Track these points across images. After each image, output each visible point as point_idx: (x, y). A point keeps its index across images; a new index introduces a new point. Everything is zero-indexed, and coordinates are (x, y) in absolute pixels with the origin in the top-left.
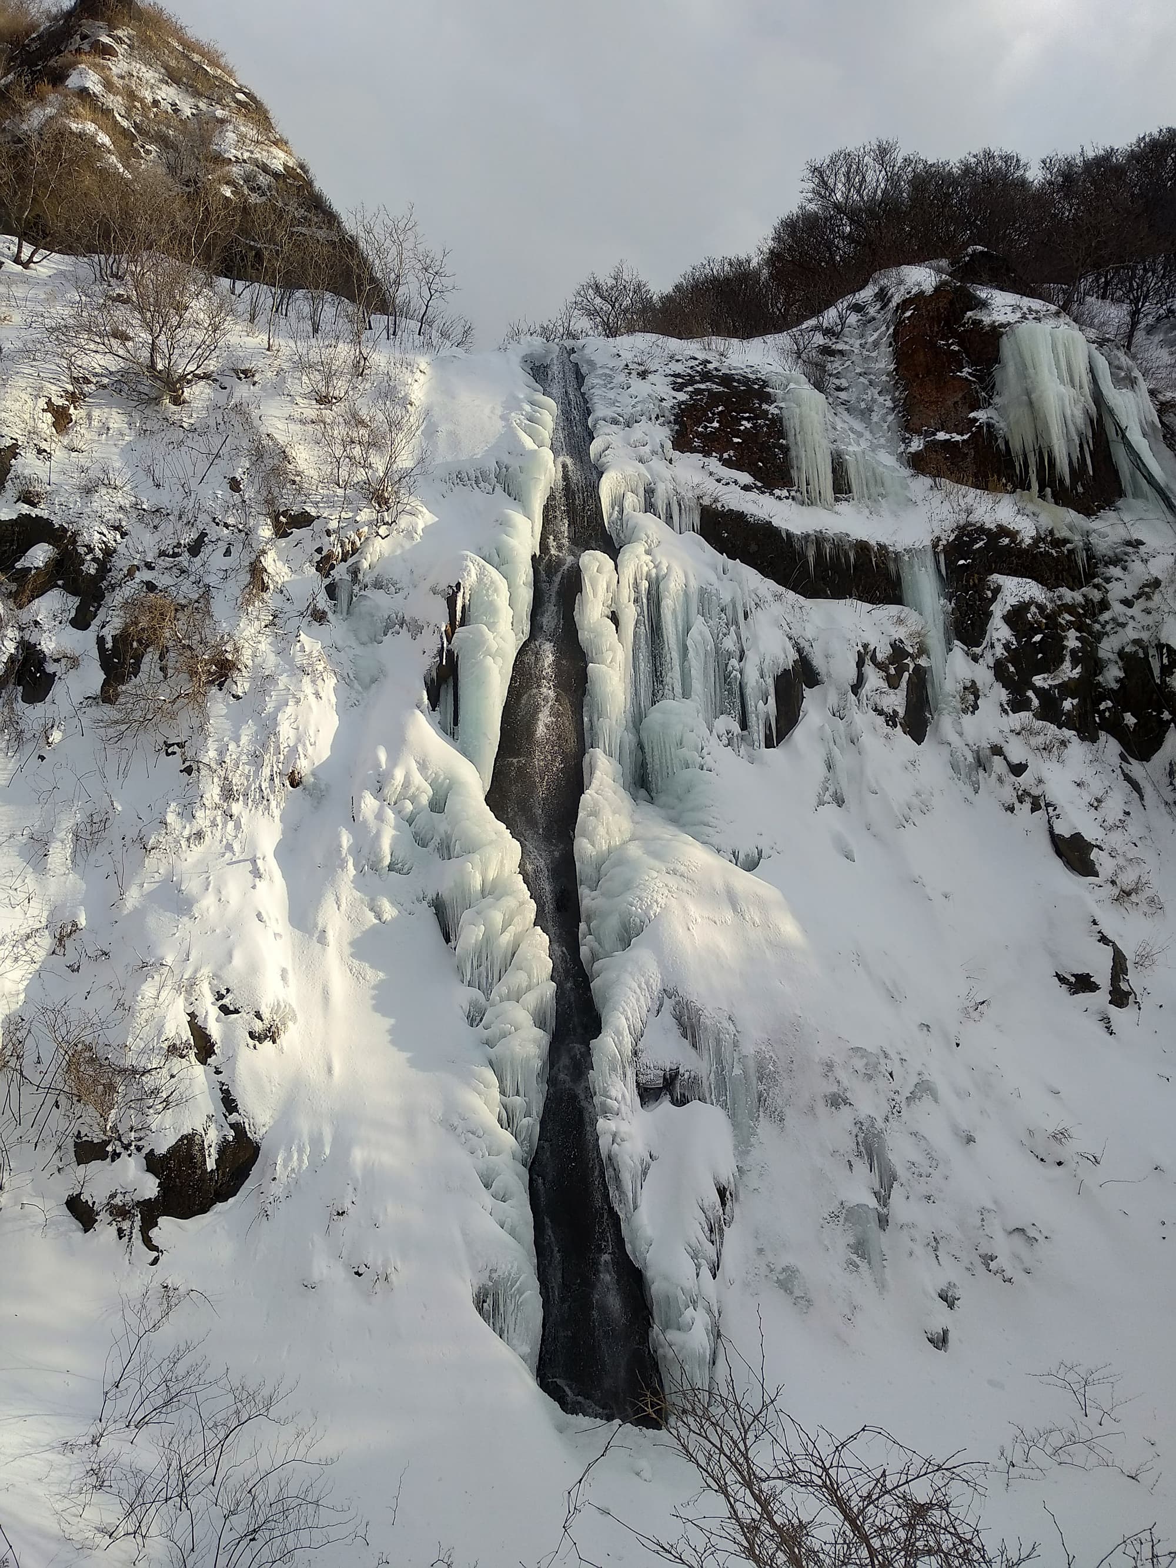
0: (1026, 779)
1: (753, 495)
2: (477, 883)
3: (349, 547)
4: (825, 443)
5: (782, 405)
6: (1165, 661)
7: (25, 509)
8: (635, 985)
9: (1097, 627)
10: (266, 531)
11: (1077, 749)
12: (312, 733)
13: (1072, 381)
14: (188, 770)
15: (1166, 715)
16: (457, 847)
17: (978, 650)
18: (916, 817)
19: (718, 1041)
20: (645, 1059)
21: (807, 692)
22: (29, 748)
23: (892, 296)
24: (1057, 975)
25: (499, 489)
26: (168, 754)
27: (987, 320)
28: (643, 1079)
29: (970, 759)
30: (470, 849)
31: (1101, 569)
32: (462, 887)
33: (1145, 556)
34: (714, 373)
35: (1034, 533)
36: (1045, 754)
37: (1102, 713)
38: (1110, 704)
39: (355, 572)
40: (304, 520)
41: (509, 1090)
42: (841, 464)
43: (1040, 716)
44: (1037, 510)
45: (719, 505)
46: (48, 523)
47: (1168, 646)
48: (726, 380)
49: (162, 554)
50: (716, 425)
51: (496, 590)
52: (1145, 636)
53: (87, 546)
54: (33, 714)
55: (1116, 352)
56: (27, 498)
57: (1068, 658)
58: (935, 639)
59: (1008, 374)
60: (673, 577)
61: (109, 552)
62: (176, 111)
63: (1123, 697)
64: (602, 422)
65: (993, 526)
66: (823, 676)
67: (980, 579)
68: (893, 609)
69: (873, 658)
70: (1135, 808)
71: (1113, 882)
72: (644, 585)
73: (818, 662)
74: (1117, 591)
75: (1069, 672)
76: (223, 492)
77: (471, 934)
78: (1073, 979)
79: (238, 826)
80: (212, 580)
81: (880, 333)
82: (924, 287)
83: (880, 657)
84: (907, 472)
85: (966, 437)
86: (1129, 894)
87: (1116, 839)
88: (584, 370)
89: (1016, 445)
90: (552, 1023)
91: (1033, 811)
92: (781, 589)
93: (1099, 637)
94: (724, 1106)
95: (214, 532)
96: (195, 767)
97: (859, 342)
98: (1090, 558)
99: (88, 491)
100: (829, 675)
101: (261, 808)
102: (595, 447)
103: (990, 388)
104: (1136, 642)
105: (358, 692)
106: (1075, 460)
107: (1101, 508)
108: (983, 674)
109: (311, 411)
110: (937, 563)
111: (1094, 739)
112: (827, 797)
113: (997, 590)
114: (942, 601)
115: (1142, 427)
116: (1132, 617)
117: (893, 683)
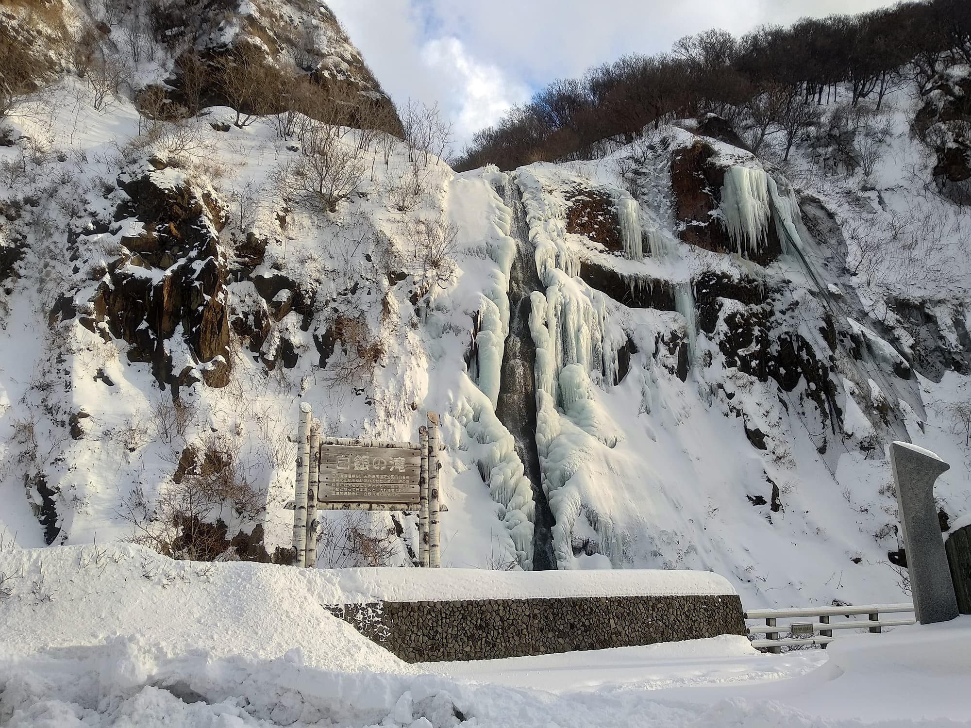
0: (734, 401)
1: (604, 255)
2: (498, 456)
3: (424, 290)
4: (639, 228)
5: (618, 207)
6: (800, 344)
7: (276, 272)
8: (570, 503)
9: (768, 324)
10: (386, 282)
11: (758, 385)
12: (418, 384)
13: (759, 196)
14: (369, 403)
15: (799, 370)
16: (488, 439)
17: (712, 335)
18: (683, 420)
19: (606, 528)
20: (575, 535)
21: (631, 356)
22: (294, 390)
23: (670, 144)
24: (748, 496)
25: (488, 257)
26: (357, 395)
27: (718, 163)
28: (574, 544)
29: (708, 390)
30: (494, 440)
31: (771, 294)
32: (491, 457)
33: (792, 289)
34: (585, 190)
35: (739, 277)
36: (743, 389)
37: (769, 367)
38: (773, 363)
39: (427, 302)
40: (402, 276)
41: (519, 547)
42: (646, 238)
43: (741, 370)
44: (741, 264)
45: (589, 261)
46: (287, 279)
47: (802, 337)
48: (590, 194)
49: (339, 294)
50: (586, 219)
51: (495, 314)
52: (791, 330)
53: (306, 290)
54: (291, 374)
55: (780, 176)
56: (277, 267)
57: (754, 340)
58: (691, 329)
59: (727, 192)
60: (572, 303)
61: (314, 293)
62: (292, 21)
63: (780, 360)
64: (533, 219)
65: (719, 273)
66: (639, 349)
67: (713, 300)
68: (672, 314)
69: (663, 340)
70: (784, 416)
71: (774, 453)
72: (559, 308)
73: (636, 341)
74: (778, 306)
75: (754, 347)
76: (364, 262)
77: (497, 479)
78: (755, 499)
79: (394, 429)
80: (364, 307)
81: (664, 164)
82: (687, 144)
83: (666, 339)
84: (679, 241)
85: (706, 224)
86: (780, 458)
87: (775, 432)
88: (522, 189)
89: (731, 230)
90: (534, 518)
91: (737, 416)
92: (618, 304)
93: (769, 329)
94: (608, 556)
95: (362, 283)
96: (372, 402)
97: (653, 167)
98: (765, 289)
99: (303, 262)
100: (642, 349)
101: (401, 420)
102: (531, 234)
103: (719, 199)
104: (786, 333)
105: (434, 362)
106: (759, 239)
107: (771, 261)
108: (714, 348)
109: (398, 215)
110: (693, 290)
111: (765, 380)
112: (643, 410)
113: (721, 305)
114: (696, 310)
115: (792, 216)
116: (785, 320)
117: (672, 352)
